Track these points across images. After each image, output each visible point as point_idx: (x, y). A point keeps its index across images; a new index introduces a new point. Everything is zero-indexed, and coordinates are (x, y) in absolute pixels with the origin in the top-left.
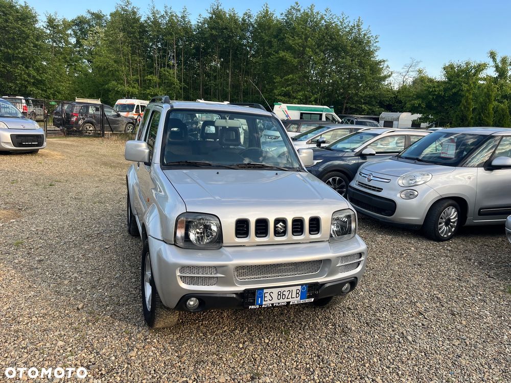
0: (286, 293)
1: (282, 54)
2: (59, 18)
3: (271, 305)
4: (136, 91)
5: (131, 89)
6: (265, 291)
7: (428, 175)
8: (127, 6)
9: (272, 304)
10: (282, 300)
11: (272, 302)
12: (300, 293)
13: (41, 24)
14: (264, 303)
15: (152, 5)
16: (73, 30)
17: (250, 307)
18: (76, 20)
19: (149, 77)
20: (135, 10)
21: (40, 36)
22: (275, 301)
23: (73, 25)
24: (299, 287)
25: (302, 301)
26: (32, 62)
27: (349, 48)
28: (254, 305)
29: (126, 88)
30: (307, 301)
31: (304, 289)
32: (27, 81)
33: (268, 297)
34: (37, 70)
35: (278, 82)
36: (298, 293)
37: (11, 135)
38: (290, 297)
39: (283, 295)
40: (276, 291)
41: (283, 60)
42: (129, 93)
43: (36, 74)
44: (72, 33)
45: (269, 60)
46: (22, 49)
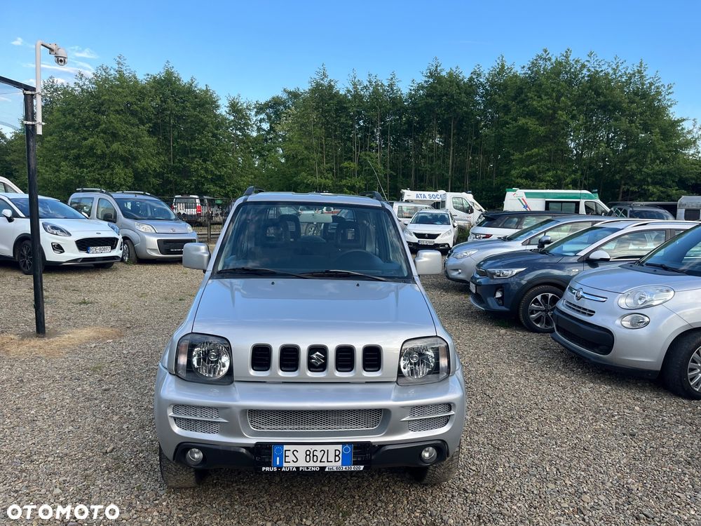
0: (319, 455)
1: (522, 121)
2: (242, 101)
3: (295, 469)
4: (329, 182)
5: (323, 181)
6: (286, 447)
7: (668, 291)
8: (322, 79)
9: (298, 468)
10: (311, 464)
11: (297, 465)
12: (340, 456)
13: (223, 110)
14: (285, 465)
15: (352, 74)
16: (267, 114)
17: (263, 469)
18: (270, 102)
19: (346, 164)
20: (332, 83)
21: (220, 123)
22: (302, 464)
23: (267, 109)
24: (339, 447)
25: (344, 467)
26: (210, 155)
27: (625, 105)
28: (270, 466)
29: (318, 180)
30: (353, 468)
31: (346, 450)
32: (204, 177)
33: (291, 458)
34: (216, 163)
35: (516, 160)
36: (338, 456)
37: (158, 240)
38: (325, 459)
39: (314, 456)
40: (302, 450)
41: (524, 131)
42: (320, 185)
43: (214, 169)
44: (266, 117)
45: (504, 131)
46: (200, 140)
